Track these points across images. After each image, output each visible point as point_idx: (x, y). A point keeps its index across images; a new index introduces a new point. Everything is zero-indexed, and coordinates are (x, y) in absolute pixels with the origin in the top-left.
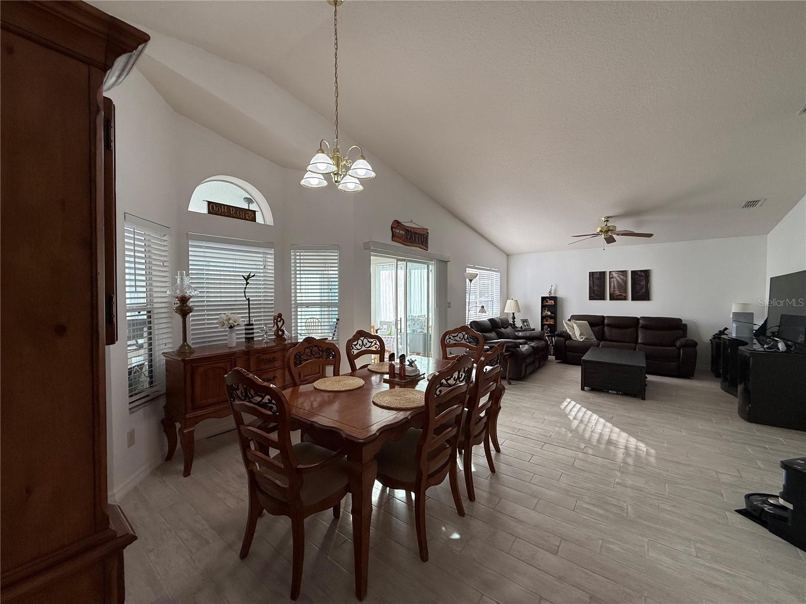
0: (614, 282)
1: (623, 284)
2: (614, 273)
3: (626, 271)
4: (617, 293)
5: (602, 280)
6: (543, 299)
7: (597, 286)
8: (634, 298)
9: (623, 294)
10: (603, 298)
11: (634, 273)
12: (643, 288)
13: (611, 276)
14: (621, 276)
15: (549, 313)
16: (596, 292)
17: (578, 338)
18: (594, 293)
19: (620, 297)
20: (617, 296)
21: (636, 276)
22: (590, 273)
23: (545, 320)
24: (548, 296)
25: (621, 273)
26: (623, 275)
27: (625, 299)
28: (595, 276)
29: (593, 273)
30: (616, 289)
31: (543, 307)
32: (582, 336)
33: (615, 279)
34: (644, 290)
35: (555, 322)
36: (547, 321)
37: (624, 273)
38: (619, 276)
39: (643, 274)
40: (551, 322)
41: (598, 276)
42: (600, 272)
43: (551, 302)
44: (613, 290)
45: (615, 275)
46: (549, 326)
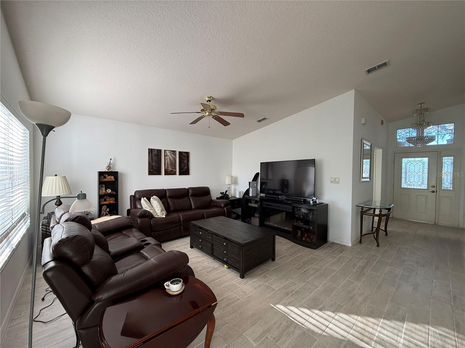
0: (167, 159)
1: (174, 162)
2: (167, 152)
3: (175, 151)
4: (170, 169)
5: (159, 157)
6: (101, 174)
7: (156, 162)
8: (180, 174)
9: (174, 170)
10: (159, 173)
11: (180, 153)
12: (185, 166)
13: (166, 154)
14: (173, 155)
15: (109, 191)
16: (154, 168)
17: (159, 214)
18: (153, 168)
19: (172, 172)
20: (169, 171)
21: (182, 156)
22: (149, 149)
23: (103, 199)
24: (107, 170)
25: (172, 152)
26: (173, 154)
27: (175, 174)
28: (153, 153)
29: (152, 150)
30: (169, 166)
31: (101, 183)
32: (163, 212)
33: (168, 157)
34: (186, 167)
35: (117, 199)
36: (105, 200)
37: (174, 152)
38: (171, 155)
39: (185, 155)
40: (112, 201)
41: (156, 153)
42: (157, 150)
43: (112, 178)
44: (167, 166)
45: (168, 154)
46: (108, 206)
